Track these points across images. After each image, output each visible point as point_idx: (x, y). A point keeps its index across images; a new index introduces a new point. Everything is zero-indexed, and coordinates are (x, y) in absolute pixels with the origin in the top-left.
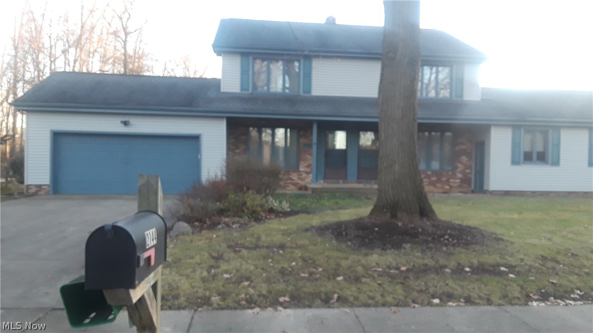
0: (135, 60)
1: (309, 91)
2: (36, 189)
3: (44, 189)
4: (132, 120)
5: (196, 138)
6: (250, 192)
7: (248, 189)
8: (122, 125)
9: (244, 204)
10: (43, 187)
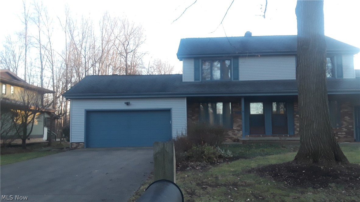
0: (131, 67)
1: (238, 78)
2: (76, 145)
3: (81, 145)
4: (131, 102)
5: (169, 111)
6: (206, 144)
7: (204, 143)
8: (126, 105)
9: (203, 152)
10: (81, 144)
